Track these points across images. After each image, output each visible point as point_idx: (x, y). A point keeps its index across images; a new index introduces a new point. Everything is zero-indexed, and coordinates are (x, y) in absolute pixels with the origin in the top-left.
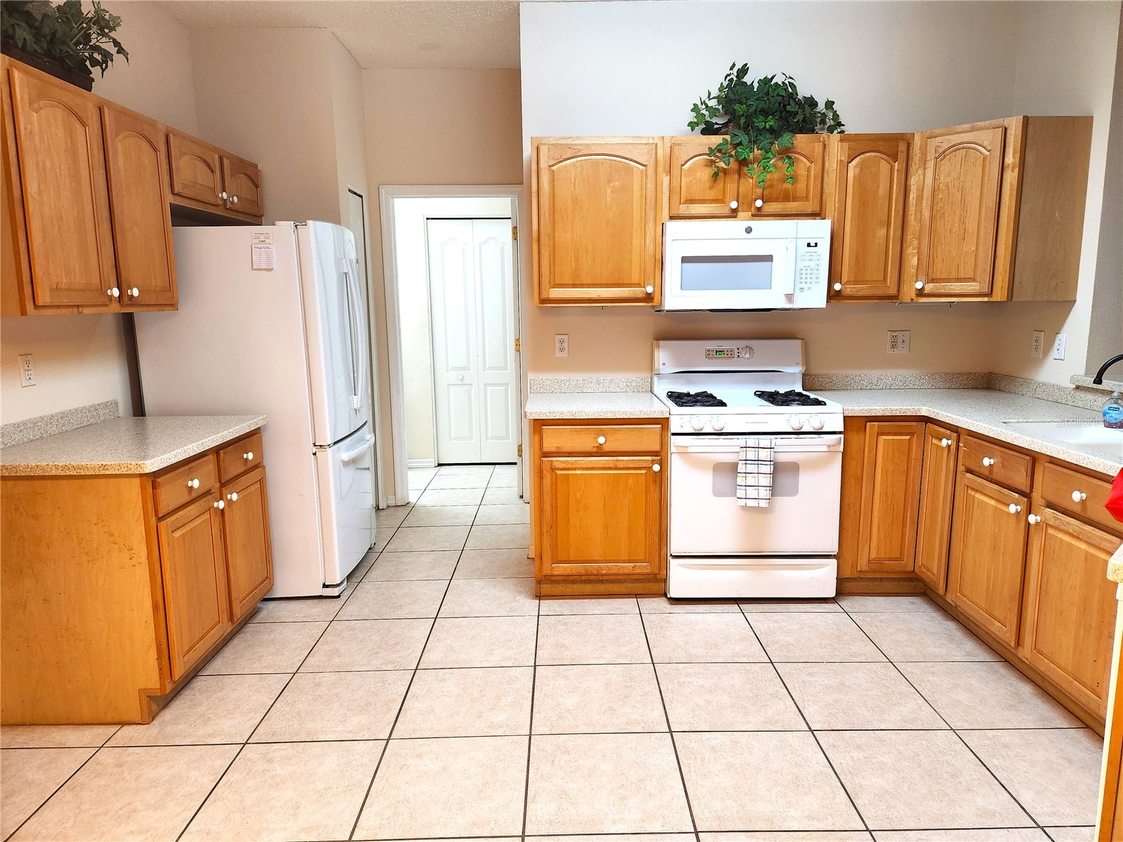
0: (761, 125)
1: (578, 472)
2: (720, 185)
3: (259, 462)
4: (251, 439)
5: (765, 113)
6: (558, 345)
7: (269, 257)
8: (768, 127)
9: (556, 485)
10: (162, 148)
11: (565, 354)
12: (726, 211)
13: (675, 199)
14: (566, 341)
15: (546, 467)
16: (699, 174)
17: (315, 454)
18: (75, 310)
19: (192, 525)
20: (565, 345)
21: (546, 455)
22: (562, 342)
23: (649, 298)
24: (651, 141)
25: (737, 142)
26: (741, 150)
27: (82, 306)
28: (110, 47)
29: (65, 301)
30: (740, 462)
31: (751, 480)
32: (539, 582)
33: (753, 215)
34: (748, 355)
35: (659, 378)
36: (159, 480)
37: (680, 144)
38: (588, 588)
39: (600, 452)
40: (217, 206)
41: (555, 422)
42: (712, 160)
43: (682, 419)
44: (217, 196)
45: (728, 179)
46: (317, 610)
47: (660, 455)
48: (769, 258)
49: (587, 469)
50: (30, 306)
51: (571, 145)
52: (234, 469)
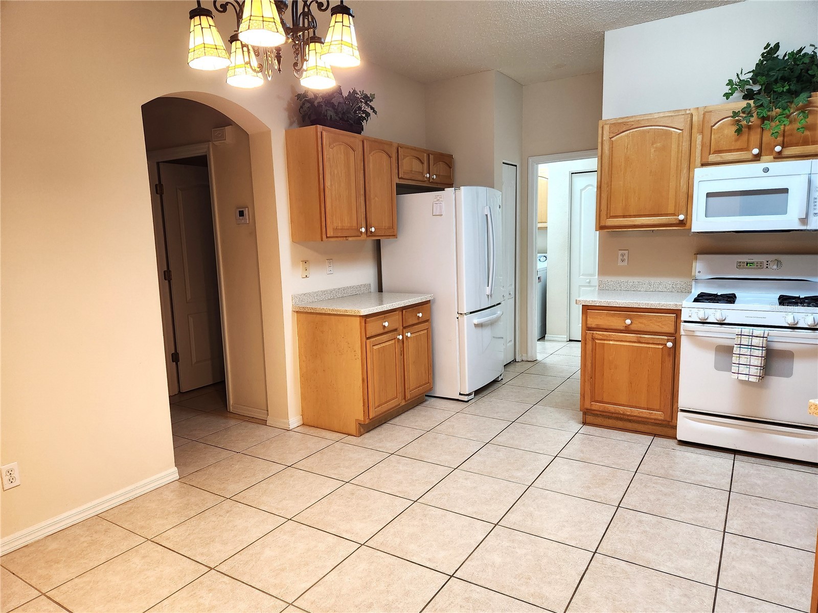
0: (780, 90)
1: (611, 342)
2: (744, 137)
3: (428, 319)
4: (425, 305)
5: (784, 79)
6: (620, 258)
7: (441, 208)
8: (785, 90)
9: (595, 350)
10: (394, 156)
11: (625, 263)
12: (750, 157)
13: (707, 150)
14: (627, 255)
15: (589, 337)
16: (726, 132)
17: (458, 318)
18: (345, 238)
19: (384, 345)
20: (626, 257)
21: (589, 329)
22: (623, 255)
23: (682, 223)
24: (688, 112)
25: (759, 104)
26: (760, 111)
27: (348, 237)
28: (369, 110)
29: (339, 235)
30: (735, 346)
31: (743, 360)
32: (585, 414)
33: (775, 158)
34: (775, 267)
35: (696, 282)
36: (368, 320)
37: (711, 112)
38: (620, 424)
39: (627, 330)
40: (424, 181)
41: (596, 308)
42: (736, 120)
43: (691, 311)
44: (424, 176)
45: (752, 133)
46: (453, 406)
47: (675, 336)
48: (785, 191)
49: (617, 341)
50: (324, 237)
51: (626, 122)
52: (412, 321)
